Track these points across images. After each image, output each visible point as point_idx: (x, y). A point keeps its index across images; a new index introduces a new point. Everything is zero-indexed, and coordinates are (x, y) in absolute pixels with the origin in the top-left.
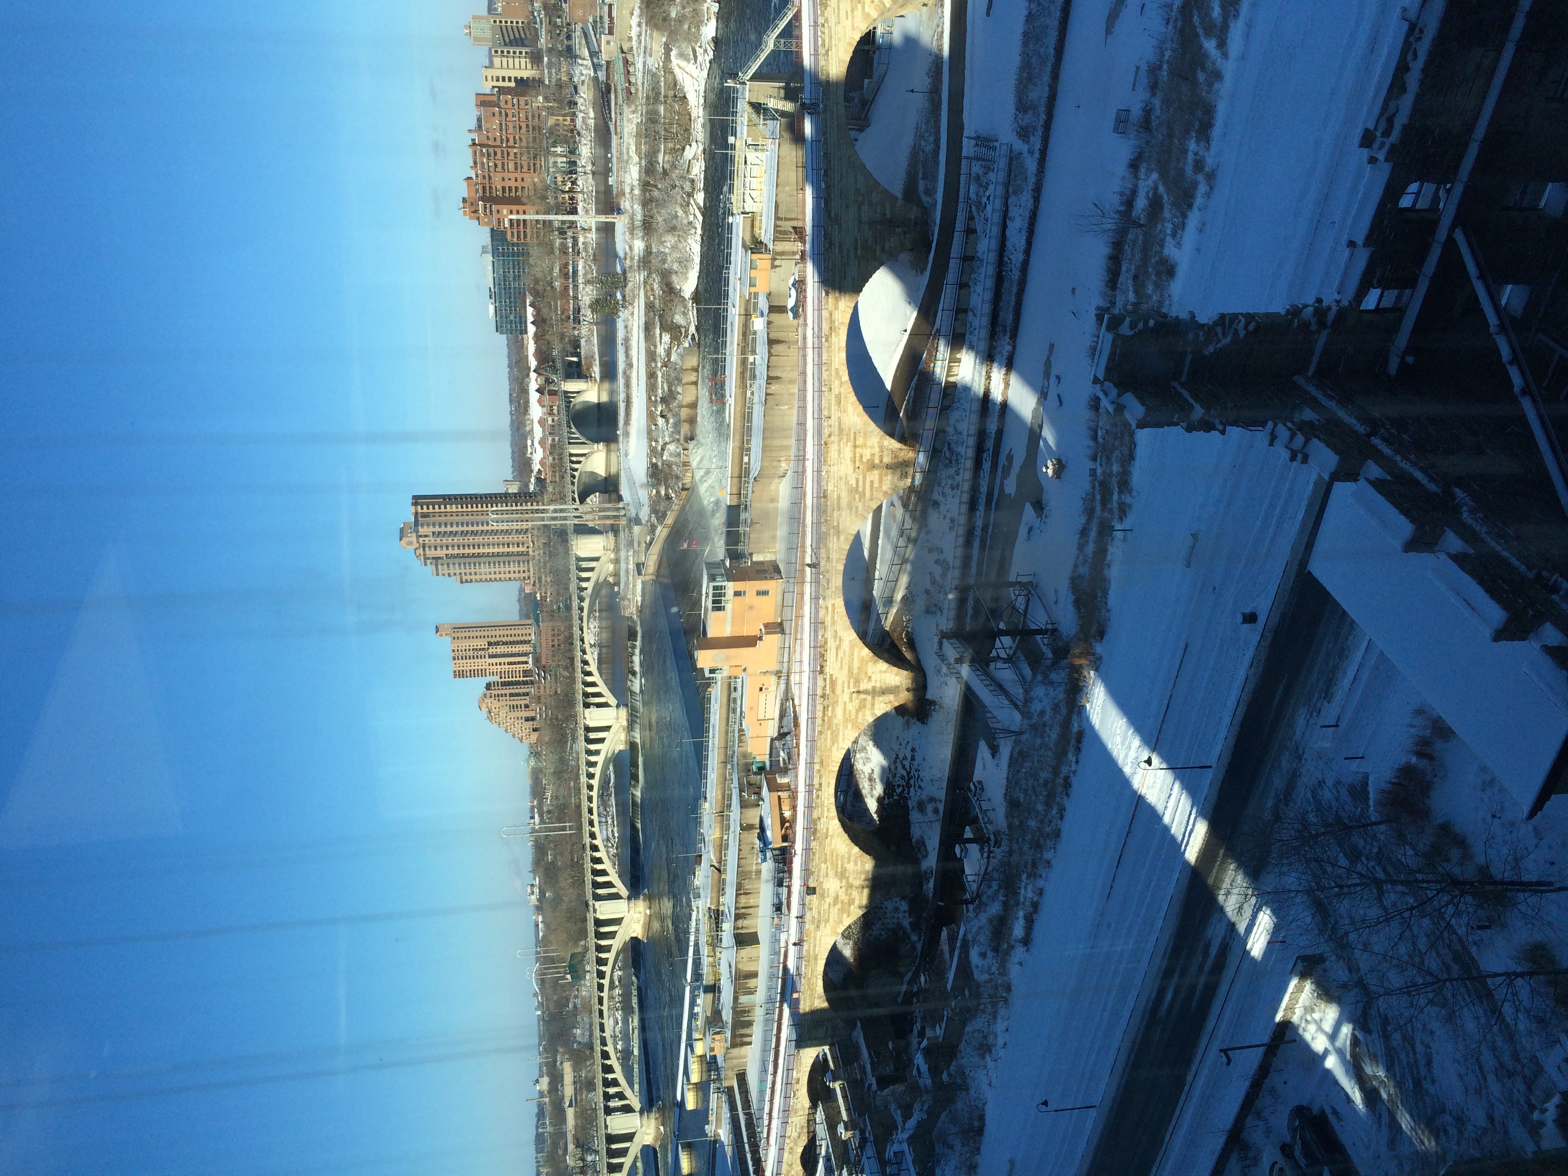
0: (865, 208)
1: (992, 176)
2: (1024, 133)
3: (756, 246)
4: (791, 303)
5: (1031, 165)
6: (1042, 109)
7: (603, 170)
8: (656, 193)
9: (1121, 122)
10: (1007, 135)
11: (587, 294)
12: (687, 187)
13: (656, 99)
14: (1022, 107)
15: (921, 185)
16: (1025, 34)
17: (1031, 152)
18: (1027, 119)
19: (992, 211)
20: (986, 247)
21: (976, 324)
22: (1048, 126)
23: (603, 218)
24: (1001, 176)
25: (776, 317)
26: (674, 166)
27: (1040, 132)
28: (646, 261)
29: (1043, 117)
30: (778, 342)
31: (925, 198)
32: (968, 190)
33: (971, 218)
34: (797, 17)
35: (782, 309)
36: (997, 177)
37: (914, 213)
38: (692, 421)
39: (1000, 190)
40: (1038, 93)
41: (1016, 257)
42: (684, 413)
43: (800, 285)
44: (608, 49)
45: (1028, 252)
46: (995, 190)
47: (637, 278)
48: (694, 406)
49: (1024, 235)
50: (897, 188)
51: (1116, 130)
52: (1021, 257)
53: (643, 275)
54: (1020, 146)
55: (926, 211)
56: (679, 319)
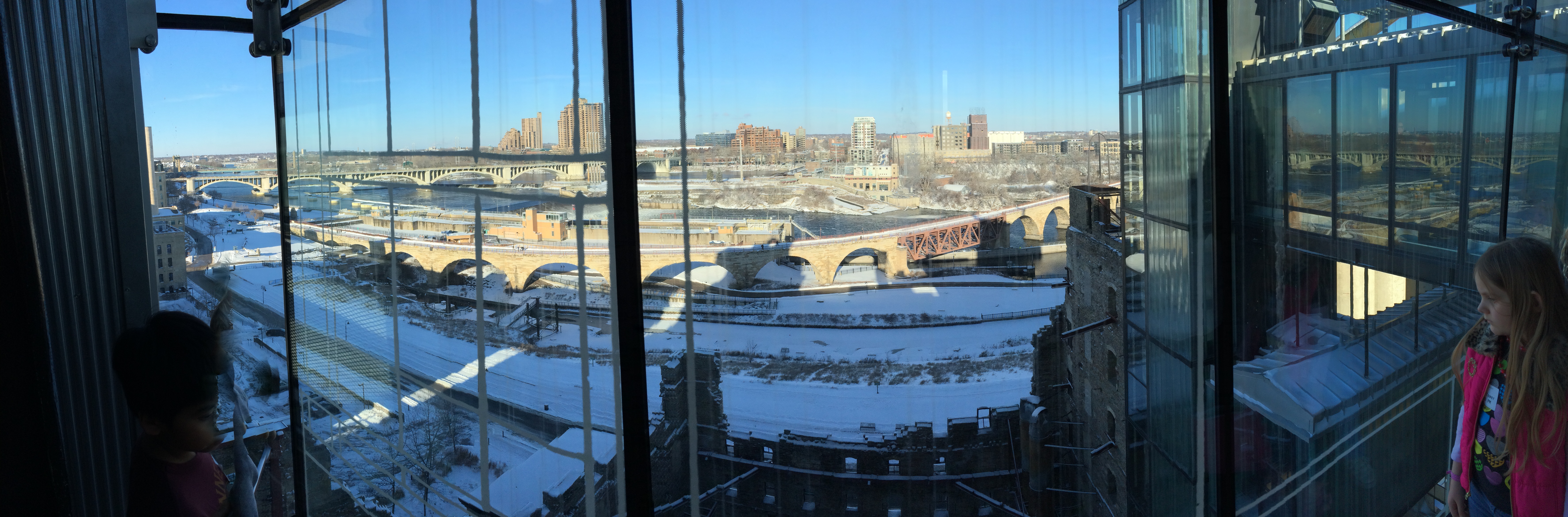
0: (751, 266)
1: (765, 309)
2: (779, 318)
3: (736, 228)
4: (715, 241)
5: (768, 322)
6: (788, 323)
7: (757, 173)
8: (751, 193)
9: (785, 350)
10: (778, 312)
11: (714, 168)
12: (754, 204)
13: (782, 192)
14: (788, 317)
15: (760, 285)
16: (812, 315)
17: (773, 321)
18: (784, 319)
19: (752, 310)
20: (740, 309)
21: (710, 307)
22: (782, 326)
23: (742, 174)
24: (764, 312)
25: (710, 236)
26: (761, 198)
27: (780, 323)
28: (728, 189)
29: (785, 324)
30: (698, 237)
31: (755, 286)
32: (759, 301)
33: (750, 303)
34: (813, 239)
35: (713, 238)
36: (764, 310)
37: (750, 283)
38: (650, 207)
39: (760, 312)
40: (793, 321)
41: (736, 320)
42: (653, 204)
43: (722, 244)
44: (798, 175)
45: (739, 323)
46: (760, 310)
47: (721, 186)
48: (659, 207)
49: (745, 322)
50: (758, 277)
51: (782, 349)
52: (737, 321)
53: (723, 189)
54: (775, 317)
55: (751, 287)
56: (707, 201)
